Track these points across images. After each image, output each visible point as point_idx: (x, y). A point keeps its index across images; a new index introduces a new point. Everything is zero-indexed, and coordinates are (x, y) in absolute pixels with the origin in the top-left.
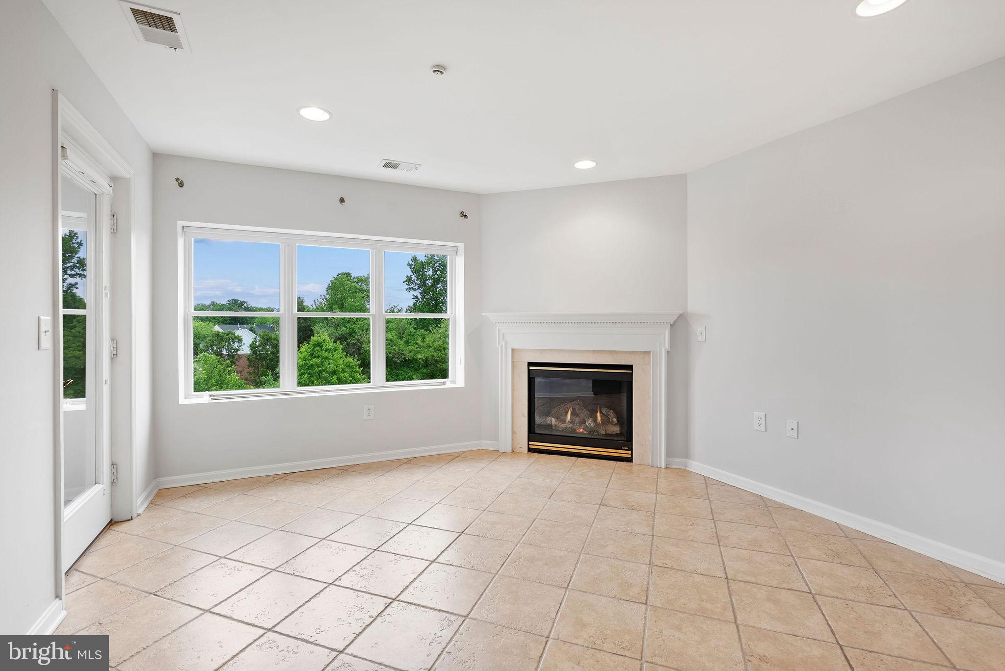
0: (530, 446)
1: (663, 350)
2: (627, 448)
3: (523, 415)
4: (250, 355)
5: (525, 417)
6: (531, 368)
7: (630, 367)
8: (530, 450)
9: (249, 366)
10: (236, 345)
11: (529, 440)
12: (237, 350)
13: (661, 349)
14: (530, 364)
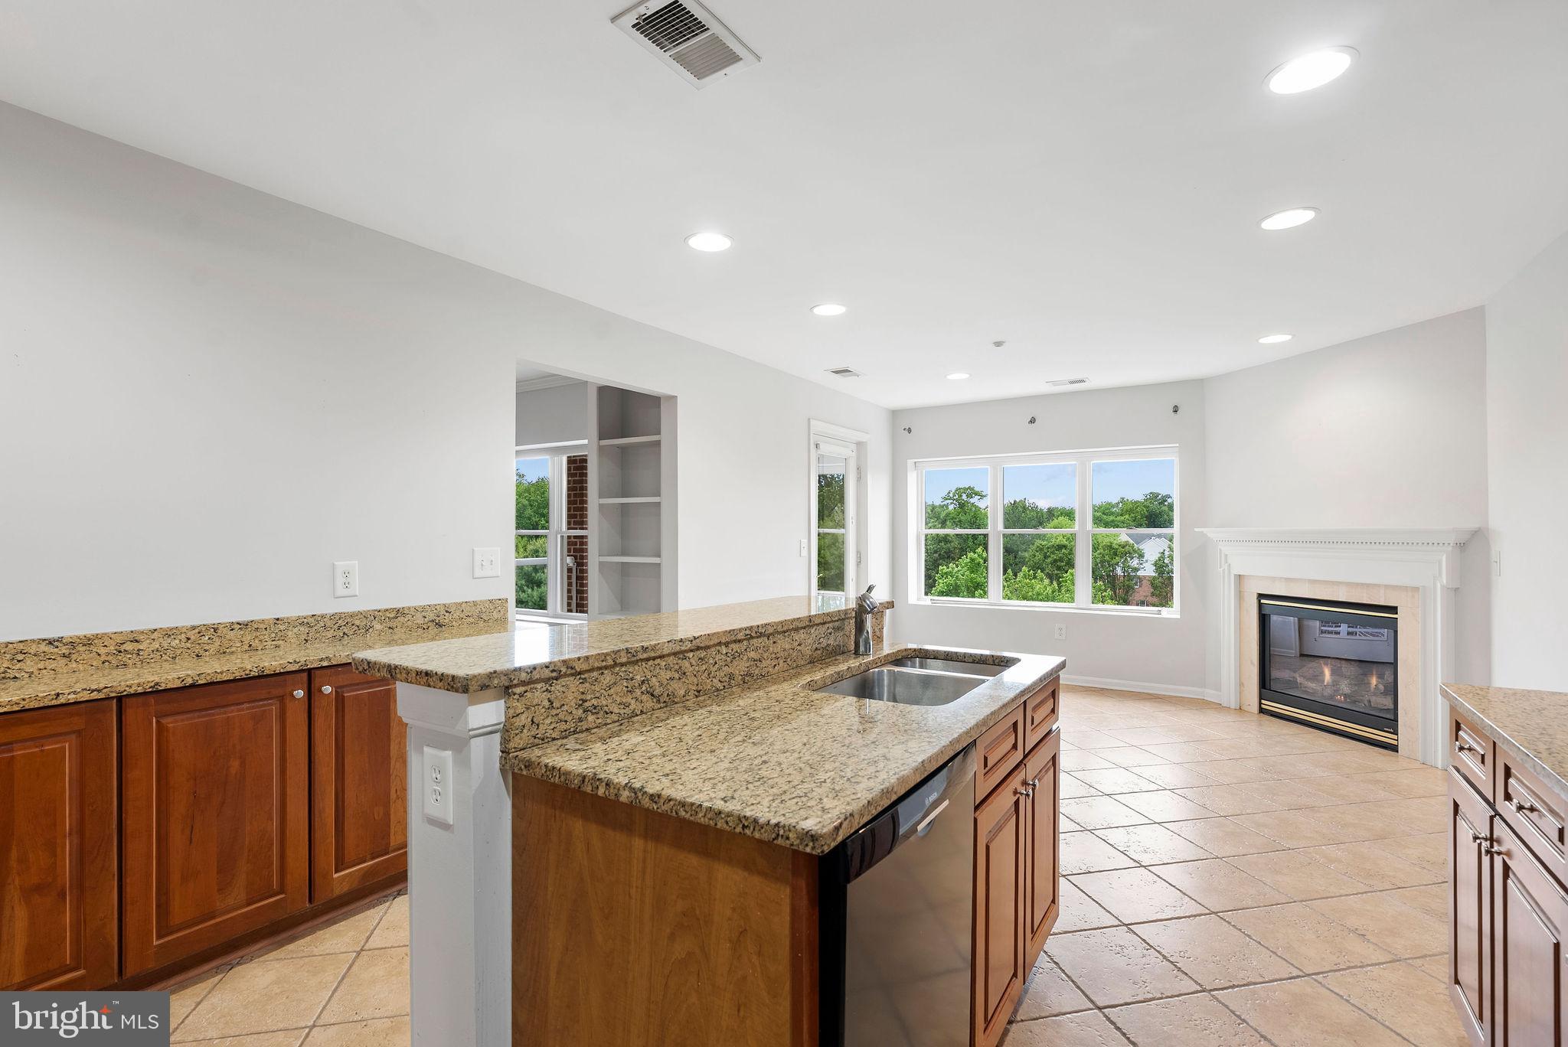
0: (1263, 706)
1: (1439, 585)
2: (1391, 730)
3: (1252, 663)
4: (1154, 578)
5: (1254, 665)
6: (1262, 601)
7: (1394, 610)
8: (1262, 711)
9: (1153, 594)
10: (1135, 563)
11: (1261, 698)
12: (1136, 570)
13: (1435, 584)
14: (1261, 596)
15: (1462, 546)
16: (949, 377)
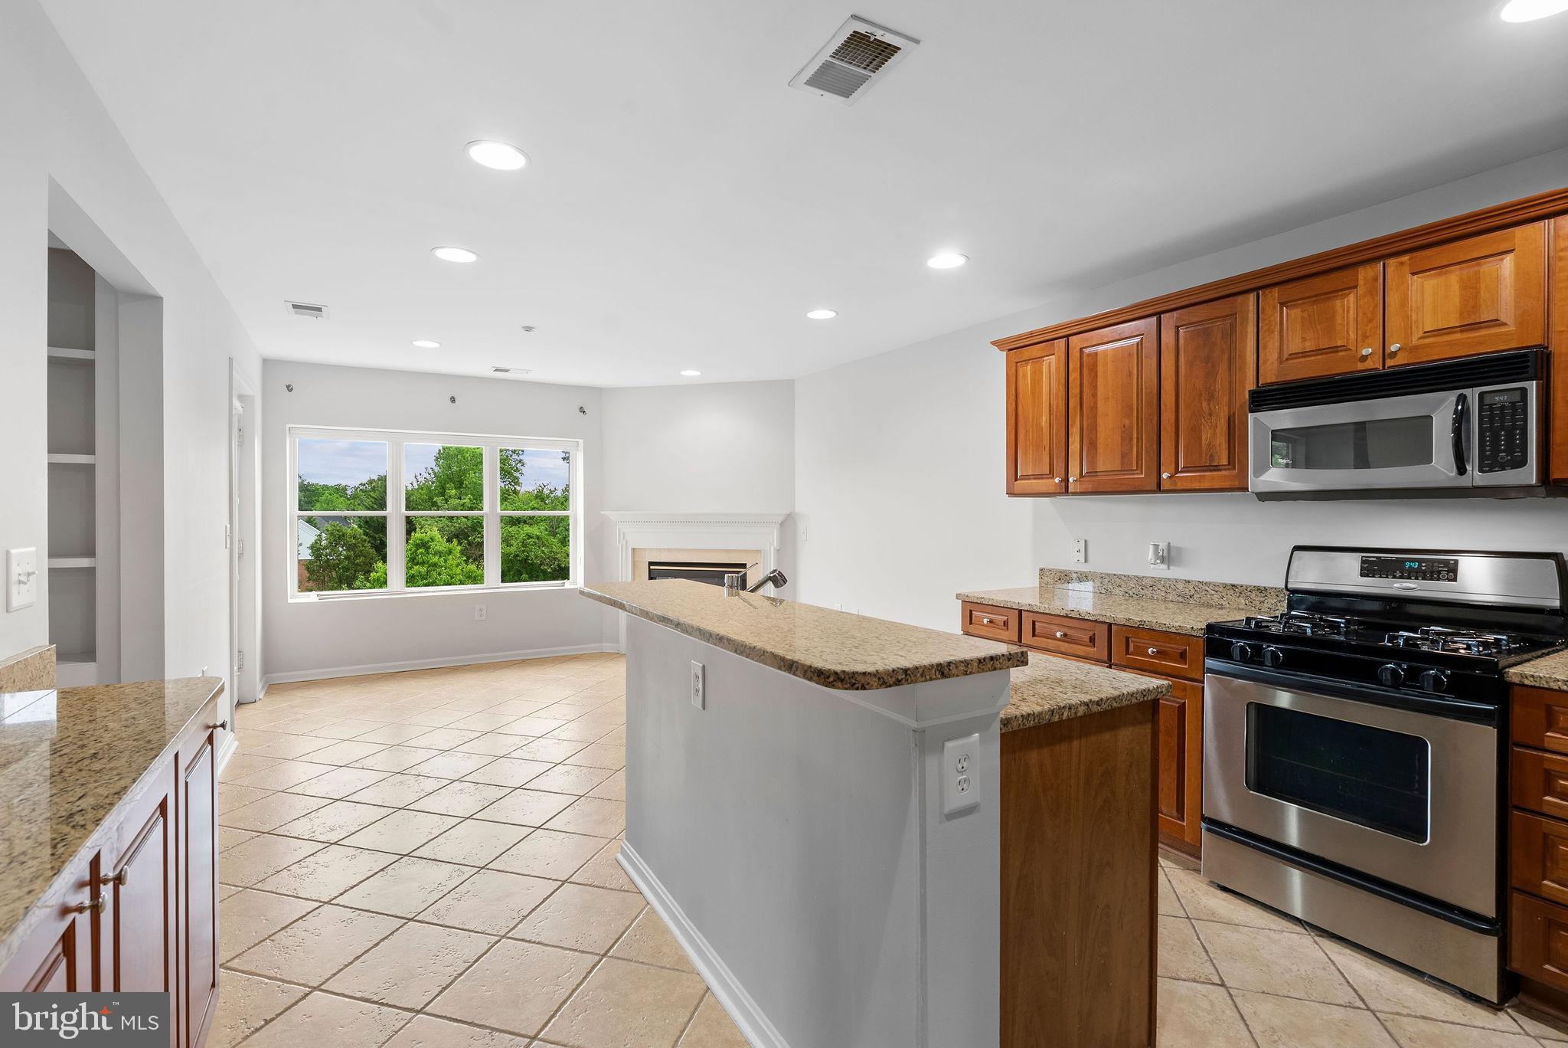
1: (772, 549)
6: (651, 567)
7: (744, 566)
14: (651, 564)
15: (782, 524)
16: (414, 343)
